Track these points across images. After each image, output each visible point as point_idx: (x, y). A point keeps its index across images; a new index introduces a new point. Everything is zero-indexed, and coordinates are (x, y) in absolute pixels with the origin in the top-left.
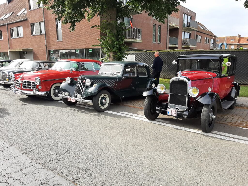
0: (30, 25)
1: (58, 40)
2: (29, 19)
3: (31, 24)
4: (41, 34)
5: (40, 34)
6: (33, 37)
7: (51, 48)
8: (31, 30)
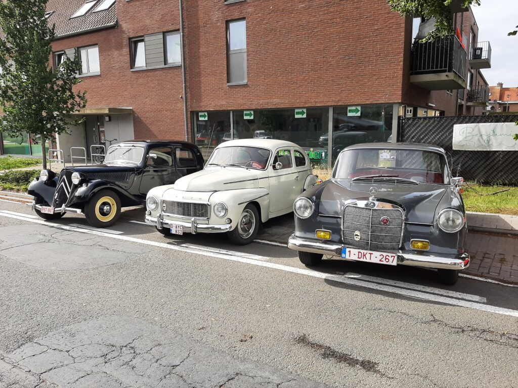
0: (126, 42)
1: (228, 81)
2: (125, 26)
3: (130, 39)
4: (166, 66)
5: (163, 66)
6: (135, 76)
7: (202, 104)
8: (130, 54)
